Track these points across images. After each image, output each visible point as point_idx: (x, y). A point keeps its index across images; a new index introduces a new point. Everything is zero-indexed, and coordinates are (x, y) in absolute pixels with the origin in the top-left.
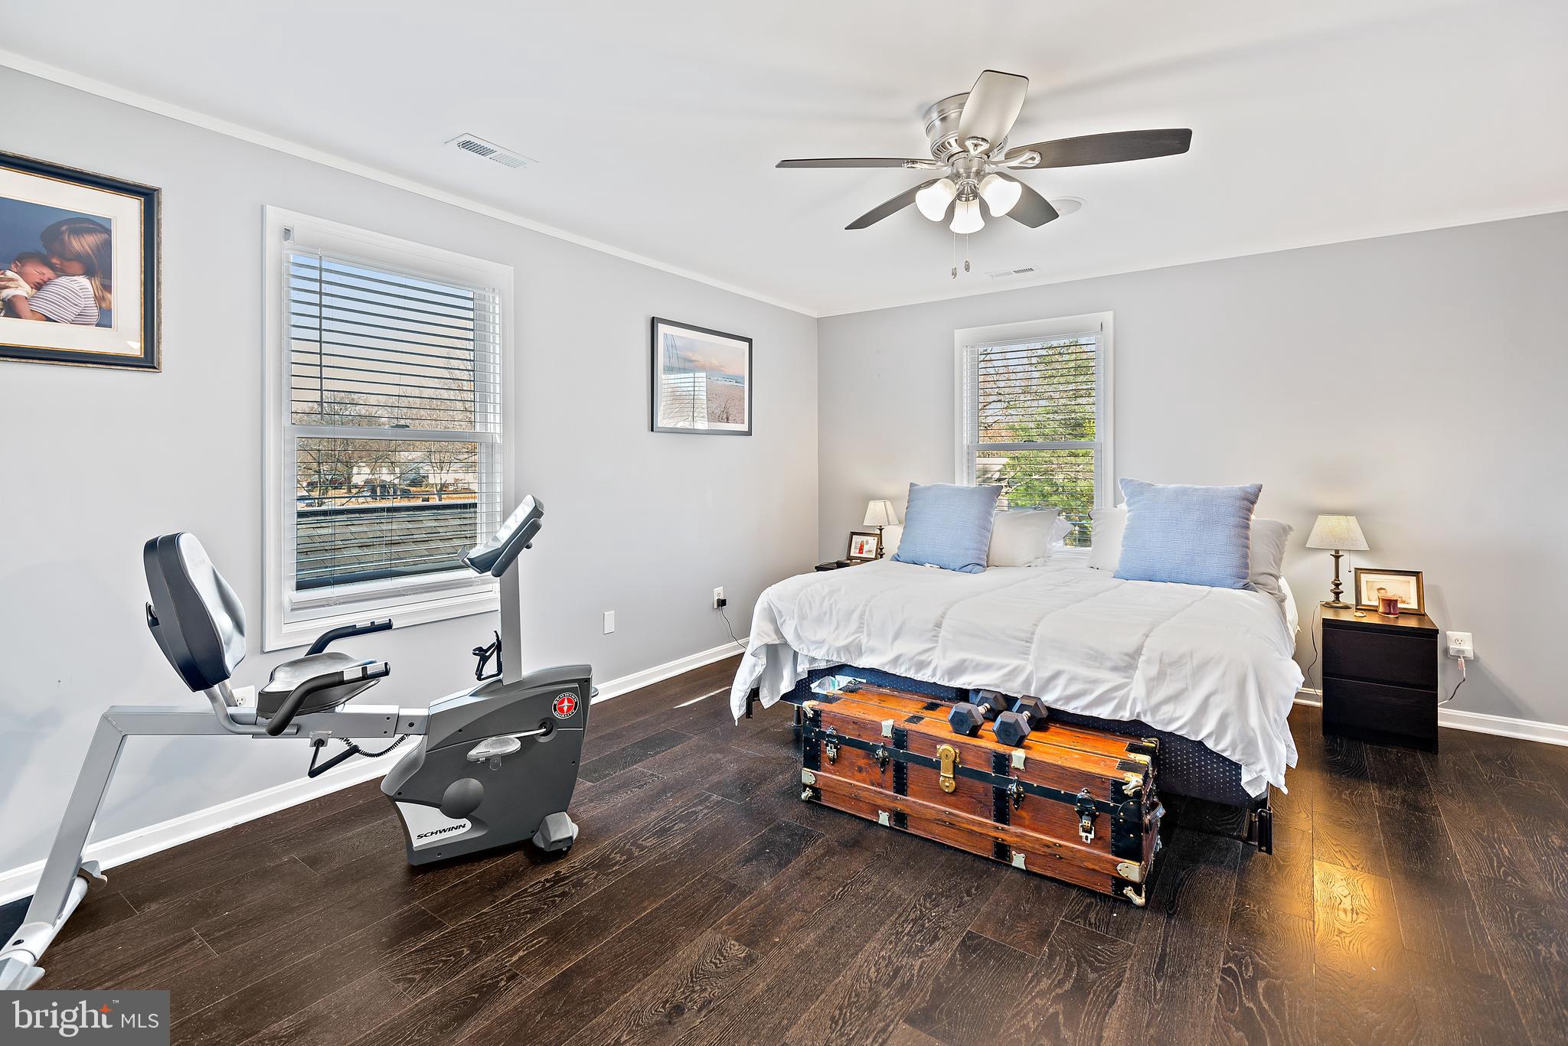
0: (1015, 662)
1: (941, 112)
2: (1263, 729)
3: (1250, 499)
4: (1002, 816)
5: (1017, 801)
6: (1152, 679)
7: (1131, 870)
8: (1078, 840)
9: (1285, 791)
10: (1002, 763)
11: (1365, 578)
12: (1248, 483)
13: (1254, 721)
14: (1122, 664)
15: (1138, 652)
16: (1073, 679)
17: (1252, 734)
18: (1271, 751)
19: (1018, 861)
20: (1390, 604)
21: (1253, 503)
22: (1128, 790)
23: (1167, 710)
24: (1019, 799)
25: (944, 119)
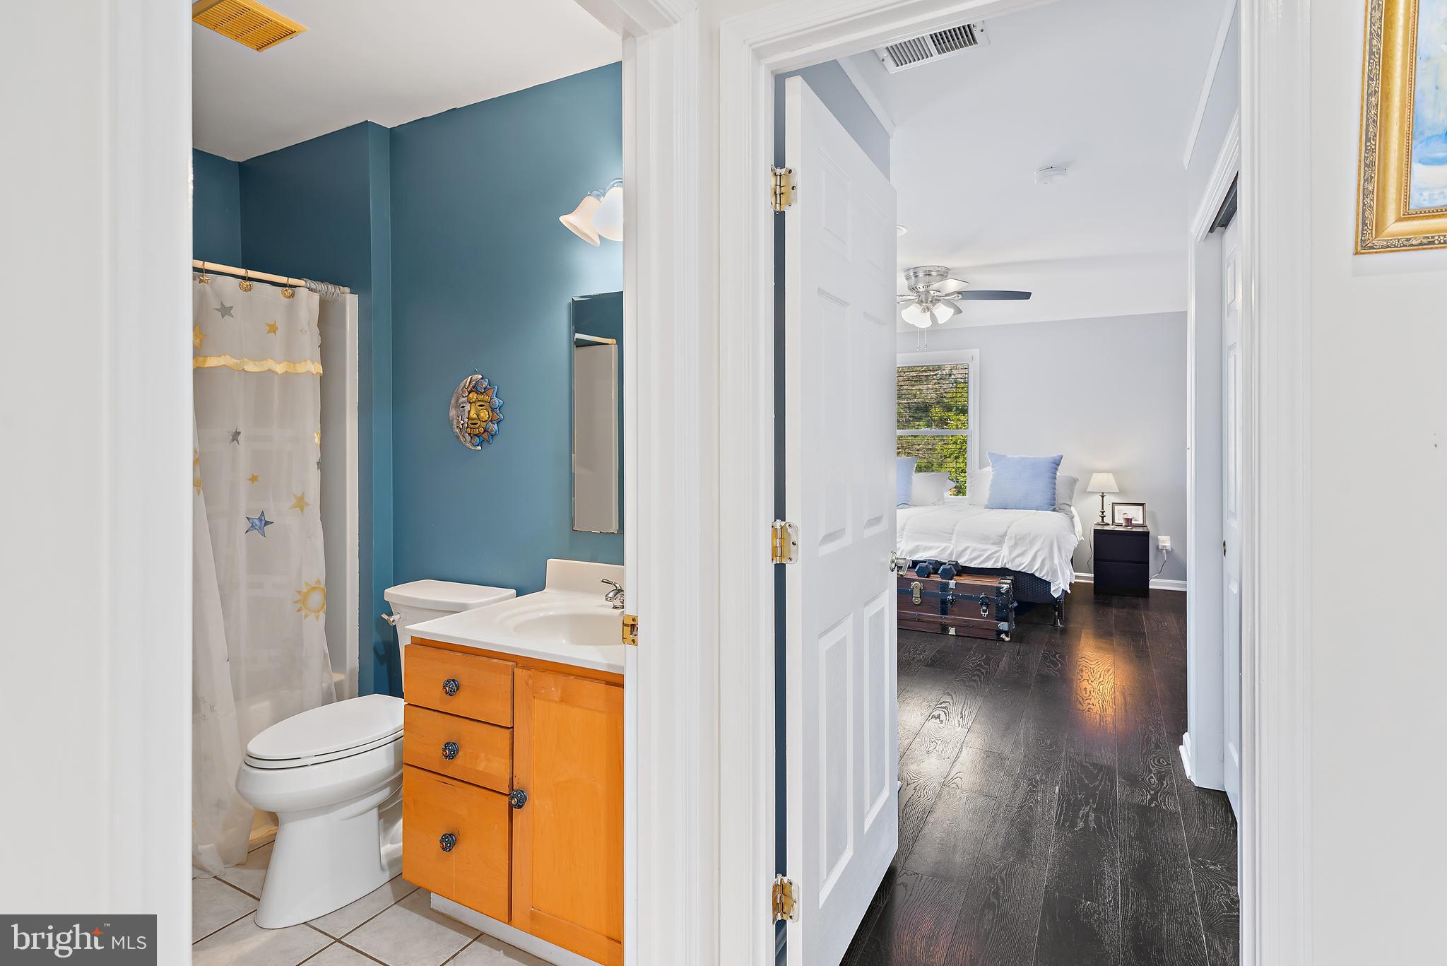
0: (945, 545)
1: (915, 273)
2: (1060, 564)
3: (1057, 463)
4: (944, 612)
5: (951, 604)
6: (1012, 547)
7: (1004, 626)
8: (981, 616)
9: (1069, 592)
10: (944, 587)
11: (1117, 508)
12: (1054, 454)
13: (1056, 561)
14: (997, 541)
15: (1005, 535)
16: (974, 550)
17: (1055, 567)
18: (1063, 574)
19: (952, 631)
20: (1128, 521)
21: (1058, 465)
22: (1003, 591)
23: (1018, 560)
24: (952, 602)
25: (916, 276)
